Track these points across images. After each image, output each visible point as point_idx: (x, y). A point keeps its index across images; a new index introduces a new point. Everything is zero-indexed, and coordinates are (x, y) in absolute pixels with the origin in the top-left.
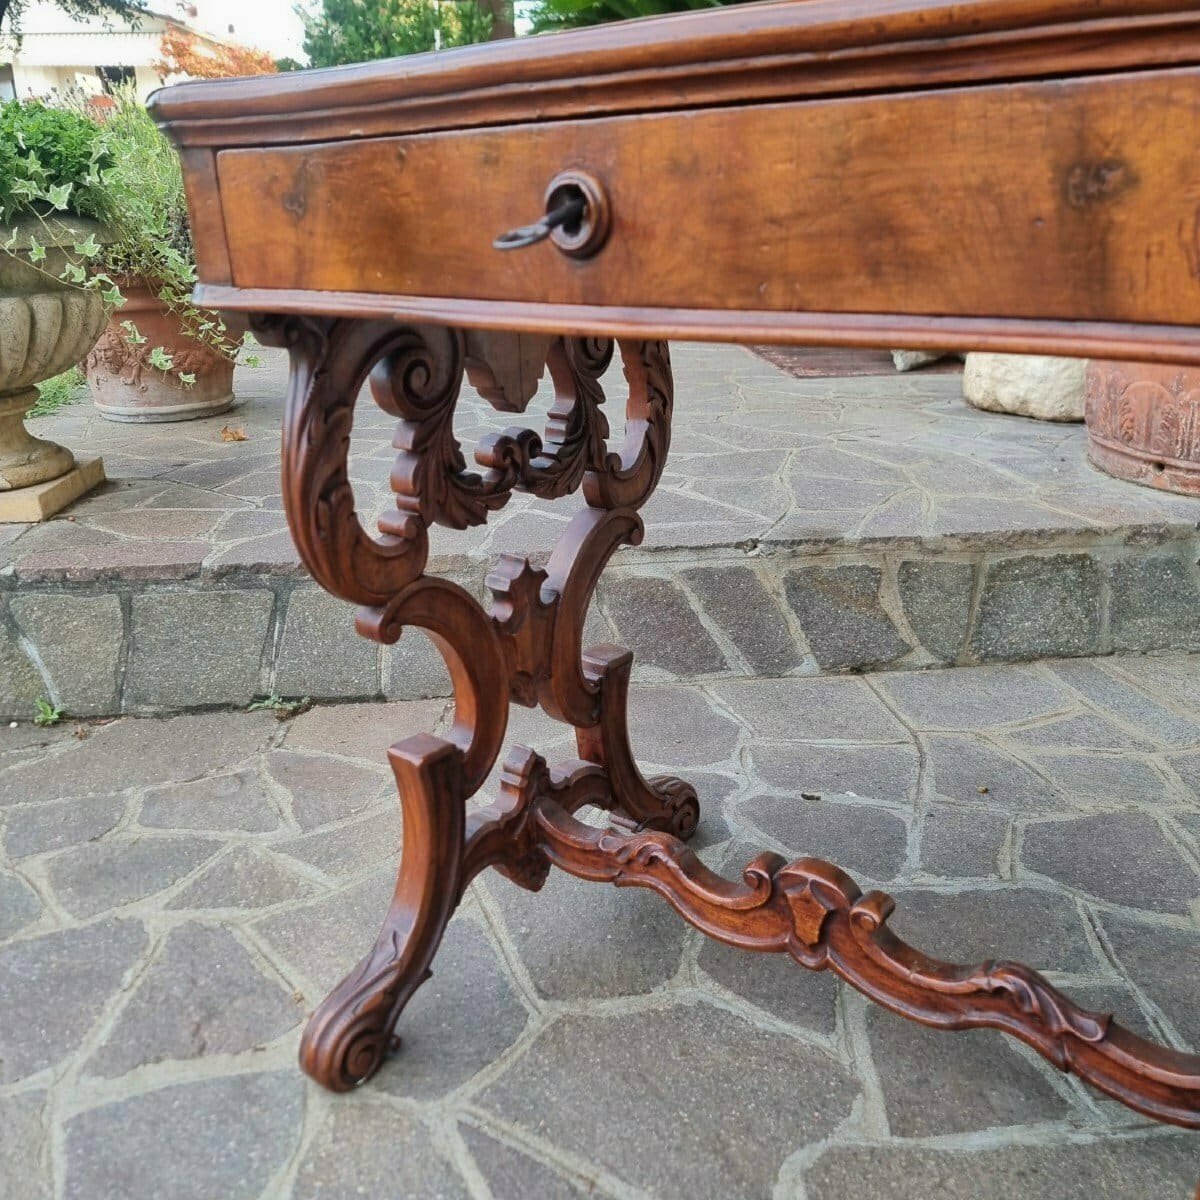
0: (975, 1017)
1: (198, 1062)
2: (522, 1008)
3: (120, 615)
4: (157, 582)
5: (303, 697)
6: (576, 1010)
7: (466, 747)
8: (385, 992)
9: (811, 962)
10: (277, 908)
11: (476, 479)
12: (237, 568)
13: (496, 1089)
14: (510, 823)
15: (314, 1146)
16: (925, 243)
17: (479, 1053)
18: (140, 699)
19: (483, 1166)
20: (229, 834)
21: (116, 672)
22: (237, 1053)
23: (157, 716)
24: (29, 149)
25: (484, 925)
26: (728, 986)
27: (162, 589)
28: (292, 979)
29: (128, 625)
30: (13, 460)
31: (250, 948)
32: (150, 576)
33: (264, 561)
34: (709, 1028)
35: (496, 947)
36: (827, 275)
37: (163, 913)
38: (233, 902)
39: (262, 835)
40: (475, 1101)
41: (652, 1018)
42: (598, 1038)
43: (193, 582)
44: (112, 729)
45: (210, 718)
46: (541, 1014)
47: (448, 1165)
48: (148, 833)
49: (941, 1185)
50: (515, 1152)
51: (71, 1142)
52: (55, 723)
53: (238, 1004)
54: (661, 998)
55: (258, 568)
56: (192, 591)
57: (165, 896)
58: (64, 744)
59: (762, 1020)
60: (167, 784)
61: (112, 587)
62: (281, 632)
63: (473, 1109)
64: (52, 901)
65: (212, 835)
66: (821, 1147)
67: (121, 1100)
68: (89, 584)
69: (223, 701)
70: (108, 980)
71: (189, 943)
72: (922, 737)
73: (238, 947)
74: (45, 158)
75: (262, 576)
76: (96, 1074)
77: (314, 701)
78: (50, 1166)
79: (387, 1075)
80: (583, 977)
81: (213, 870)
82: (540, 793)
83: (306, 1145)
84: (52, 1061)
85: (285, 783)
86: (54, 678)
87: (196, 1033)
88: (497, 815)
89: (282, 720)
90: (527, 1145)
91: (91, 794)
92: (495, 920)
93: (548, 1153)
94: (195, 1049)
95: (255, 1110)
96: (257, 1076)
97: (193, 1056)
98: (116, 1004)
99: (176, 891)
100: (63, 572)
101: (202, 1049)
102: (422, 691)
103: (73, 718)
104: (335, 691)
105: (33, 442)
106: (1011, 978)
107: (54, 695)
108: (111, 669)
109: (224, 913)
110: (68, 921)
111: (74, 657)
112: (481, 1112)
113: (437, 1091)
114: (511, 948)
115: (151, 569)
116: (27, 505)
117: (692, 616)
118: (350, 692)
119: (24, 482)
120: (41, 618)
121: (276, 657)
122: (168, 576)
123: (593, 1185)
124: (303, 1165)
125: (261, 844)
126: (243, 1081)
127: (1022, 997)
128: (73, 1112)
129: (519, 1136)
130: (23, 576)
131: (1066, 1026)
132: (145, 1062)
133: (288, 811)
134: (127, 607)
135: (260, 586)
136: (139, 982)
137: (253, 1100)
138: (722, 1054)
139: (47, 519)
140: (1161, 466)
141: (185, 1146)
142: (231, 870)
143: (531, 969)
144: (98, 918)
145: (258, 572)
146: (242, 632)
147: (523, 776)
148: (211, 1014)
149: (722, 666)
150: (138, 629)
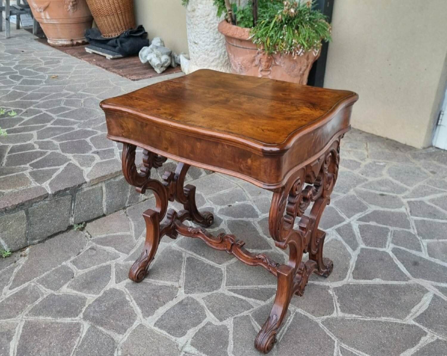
1: (166, 305)
2: (218, 268)
3: (25, 216)
4: (35, 202)
5: (83, 222)
6: (228, 264)
12: (60, 191)
13: (228, 282)
15: (207, 306)
17: (219, 278)
18: (33, 239)
19: (239, 294)
20: (108, 262)
21: (25, 233)
22: (172, 300)
23: (39, 242)
27: (37, 204)
28: (166, 283)
29: (28, 218)
32: (33, 201)
33: (67, 187)
37: (117, 285)
39: (118, 259)
40: (226, 286)
43: (46, 199)
45: (57, 238)
46: (222, 267)
47: (233, 297)
48: (86, 270)
50: (242, 289)
51: (160, 328)
53: (161, 292)
55: (66, 189)
56: (47, 202)
57: (112, 281)
58: (21, 260)
60: (73, 258)
61: (21, 208)
62: (74, 206)
63: (228, 287)
64: (84, 294)
65: (104, 264)
67: (160, 317)
68: (14, 209)
69: (59, 231)
70: (124, 302)
72: (239, 184)
75: (67, 191)
76: (148, 316)
77: (87, 222)
78: (161, 333)
81: (116, 271)
83: (205, 306)
85: (106, 246)
87: (159, 301)
89: (82, 230)
91: (53, 268)
93: (247, 287)
95: (189, 306)
96: (182, 301)
97: (164, 304)
98: (133, 304)
99: (113, 279)
100: (5, 208)
102: (115, 210)
103: (15, 251)
104: (91, 218)
108: (24, 233)
111: (11, 233)
112: (230, 287)
114: (204, 258)
115: (33, 199)
118: (95, 217)
121: (73, 213)
122: (39, 200)
123: (258, 288)
124: (208, 309)
125: (121, 262)
126: (180, 303)
128: (153, 324)
129: (240, 287)
132: (155, 310)
133: (116, 251)
134: (27, 213)
135: (67, 194)
136: (132, 299)
137: (187, 305)
141: (183, 317)
143: (212, 261)
144: (102, 292)
145: (66, 191)
146: (63, 209)
148: (158, 296)
150: (31, 218)
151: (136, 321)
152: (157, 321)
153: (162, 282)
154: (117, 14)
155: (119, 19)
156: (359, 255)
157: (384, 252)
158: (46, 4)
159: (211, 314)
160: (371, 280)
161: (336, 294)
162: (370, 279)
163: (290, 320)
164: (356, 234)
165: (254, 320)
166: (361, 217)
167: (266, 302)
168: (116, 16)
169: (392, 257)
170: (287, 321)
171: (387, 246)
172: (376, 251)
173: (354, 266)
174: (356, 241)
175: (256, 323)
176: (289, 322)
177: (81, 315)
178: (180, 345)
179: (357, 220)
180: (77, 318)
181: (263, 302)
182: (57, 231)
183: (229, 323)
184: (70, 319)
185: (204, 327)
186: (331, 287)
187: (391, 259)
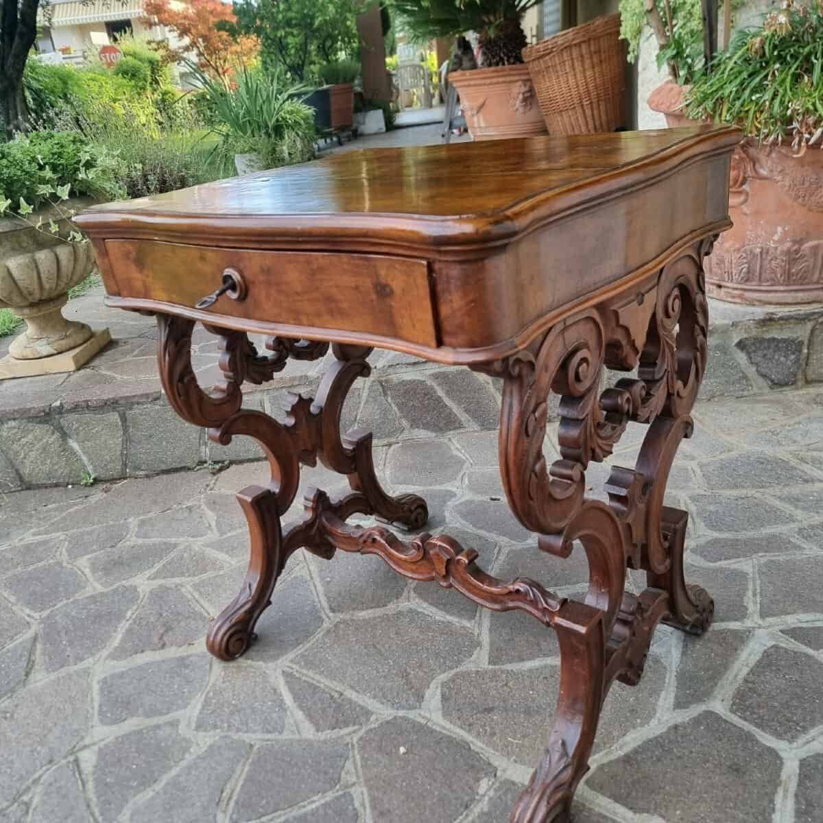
0: (511, 604)
1: (161, 651)
2: (320, 617)
3: (120, 423)
4: (137, 403)
5: (225, 461)
6: (348, 617)
7: (277, 491)
8: (246, 612)
9: (444, 584)
10: (204, 576)
11: (265, 358)
13: (303, 656)
14: (308, 526)
15: (214, 685)
16: (345, 305)
17: (297, 640)
18: (138, 468)
19: (291, 690)
20: (182, 539)
21: (122, 454)
22: (180, 646)
23: (147, 476)
24: (45, 164)
25: (309, 578)
26: (426, 600)
27: (141, 407)
28: (210, 610)
29: (125, 429)
30: (57, 337)
31: (189, 596)
32: (135, 400)
34: (412, 621)
35: (312, 588)
36: (319, 315)
37: (147, 582)
38: (182, 574)
39: (199, 539)
40: (291, 661)
41: (386, 618)
42: (357, 629)
43: (158, 402)
44: (122, 485)
45: (177, 475)
46: (330, 619)
47: (275, 690)
48: (140, 541)
49: (506, 685)
50: (308, 682)
51: (102, 689)
52: (92, 484)
53: (182, 624)
54: (392, 608)
56: (157, 407)
57: (148, 573)
58: (97, 495)
59: (439, 615)
60: (149, 515)
61: (113, 408)
63: (290, 665)
64: (91, 579)
65: (173, 540)
66: (453, 672)
67: (124, 669)
68: (102, 407)
69: (183, 465)
70: (120, 617)
71: (159, 596)
73: (183, 596)
74: (54, 169)
76: (113, 659)
77: (231, 463)
78: (92, 700)
79: (251, 653)
80: (354, 600)
81: (173, 559)
82: (324, 510)
83: (210, 684)
84: (93, 655)
85: (213, 510)
86: (89, 460)
87: (161, 638)
88: (301, 522)
89: (214, 474)
90: (313, 679)
91: (111, 523)
92: (314, 575)
93: (324, 682)
94: (160, 646)
95: (187, 671)
96: (188, 656)
97: (159, 649)
98: (123, 626)
99: (154, 570)
100: (87, 401)
101: (163, 646)
103: (101, 481)
104: (243, 456)
105: (68, 324)
106: (522, 585)
107: (90, 468)
108: (119, 453)
109: (177, 580)
110: (100, 588)
111: (98, 447)
112: (294, 666)
113: (276, 657)
114: (320, 588)
115: (134, 396)
116: (66, 362)
117: (439, 399)
119: (64, 349)
120: (78, 428)
122: (144, 400)
123: (341, 694)
124: (208, 692)
125: (197, 544)
126: (182, 659)
127: (527, 593)
128: (103, 676)
129: (311, 676)
130: (66, 406)
131: (545, 606)
132: (136, 653)
133: (213, 524)
134: (124, 419)
136: (134, 616)
137: (186, 667)
138: (416, 633)
139: (78, 369)
140: (720, 287)
141: (153, 688)
142: (182, 558)
143: (329, 598)
144: (115, 586)
147: (313, 501)
148: (168, 629)
149: (461, 426)
150: (131, 430)
151: (91, 660)
152: (112, 676)
153: (206, 605)
154: (582, 106)
155: (585, 117)
156: (676, 727)
157: (773, 752)
158: (481, 101)
159: (199, 706)
160: (635, 812)
161: (491, 799)
162: (631, 809)
163: (314, 802)
164: (737, 665)
165: (250, 761)
166: (805, 625)
167: (320, 734)
168: (579, 111)
169: (784, 776)
170: (306, 803)
171: (803, 739)
172: (749, 737)
173: (627, 749)
174: (716, 685)
175: (247, 769)
176: (304, 807)
177: (45, 613)
178: (87, 741)
179: (782, 631)
180: (37, 615)
181: (313, 730)
182: (179, 466)
183: (204, 741)
184: (28, 611)
185: (158, 727)
186: (499, 774)
187: (774, 781)
